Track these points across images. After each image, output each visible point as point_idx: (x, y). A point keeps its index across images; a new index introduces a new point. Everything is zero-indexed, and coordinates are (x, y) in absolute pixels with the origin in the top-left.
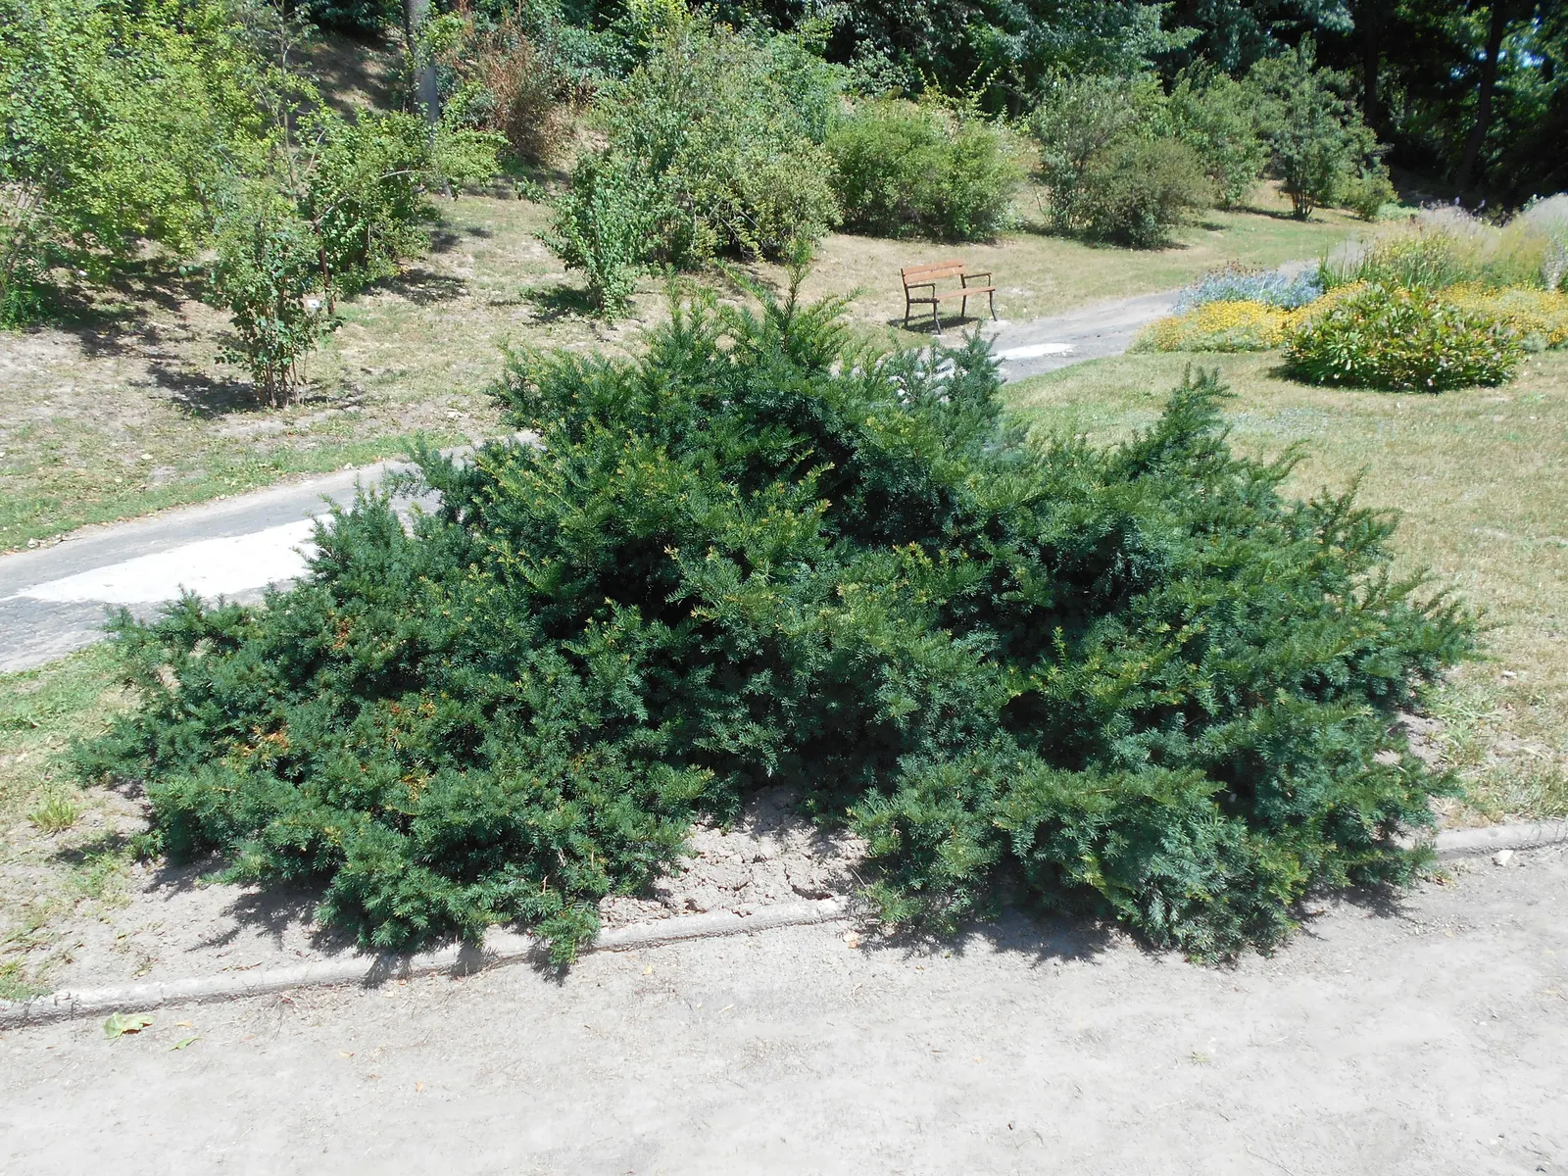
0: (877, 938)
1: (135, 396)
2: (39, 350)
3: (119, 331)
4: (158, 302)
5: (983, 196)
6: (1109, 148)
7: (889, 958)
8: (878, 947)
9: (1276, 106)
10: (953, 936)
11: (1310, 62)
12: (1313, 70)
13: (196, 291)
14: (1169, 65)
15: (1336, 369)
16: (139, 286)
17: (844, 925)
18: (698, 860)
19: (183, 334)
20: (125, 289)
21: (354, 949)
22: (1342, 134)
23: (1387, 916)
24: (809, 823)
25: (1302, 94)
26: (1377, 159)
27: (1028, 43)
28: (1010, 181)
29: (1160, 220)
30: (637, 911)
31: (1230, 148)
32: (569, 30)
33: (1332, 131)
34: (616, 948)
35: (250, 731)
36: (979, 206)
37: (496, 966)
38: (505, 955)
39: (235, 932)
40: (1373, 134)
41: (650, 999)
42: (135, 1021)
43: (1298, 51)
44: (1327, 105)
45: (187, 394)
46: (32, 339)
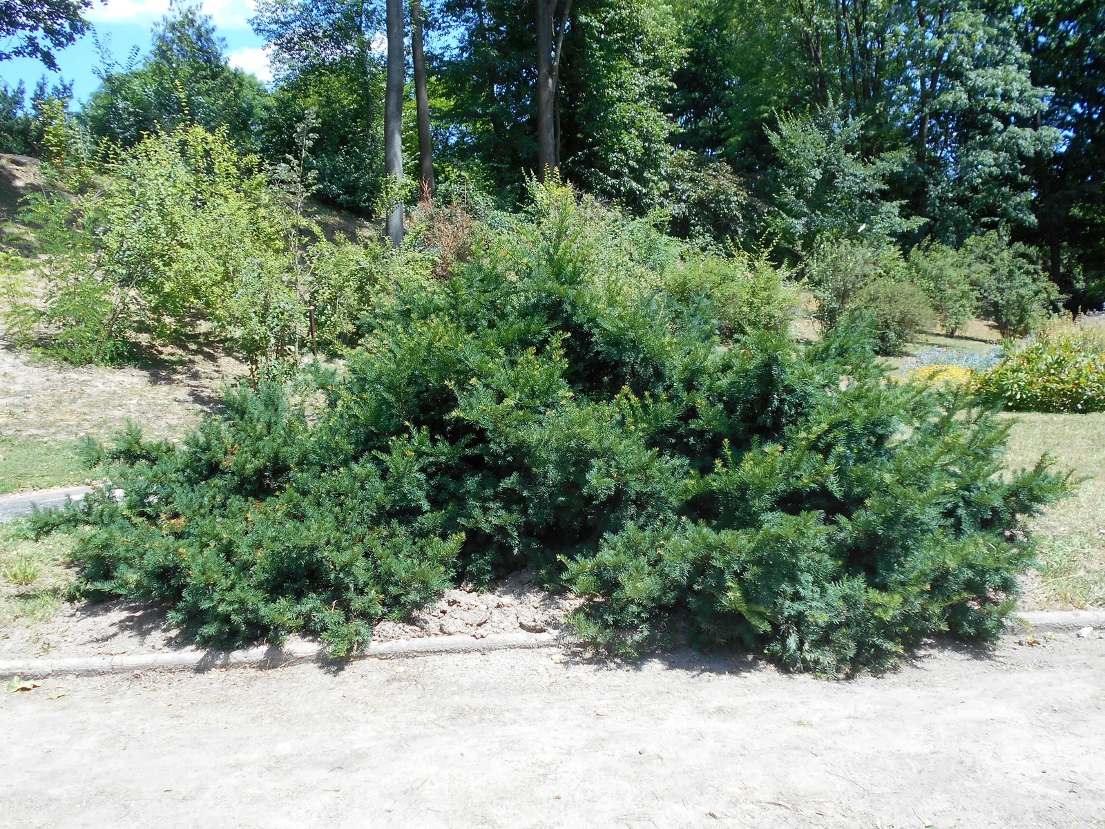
0: (578, 659)
1: (177, 408)
2: (121, 378)
3: (175, 371)
4: (205, 356)
5: (771, 317)
6: (861, 288)
7: (584, 672)
8: (577, 663)
9: (984, 267)
10: (636, 659)
11: (1006, 239)
12: (1010, 244)
13: (229, 352)
14: (906, 241)
15: (1010, 398)
16: (193, 347)
17: (554, 650)
18: (455, 606)
19: (216, 375)
20: (185, 348)
21: (193, 647)
22: (1034, 287)
23: (982, 660)
24: (542, 589)
25: (1002, 260)
26: (1060, 305)
27: (807, 225)
28: (790, 307)
29: (900, 336)
30: (400, 631)
31: (950, 291)
32: (498, 212)
33: (1025, 284)
34: (381, 656)
35: (158, 516)
36: (768, 323)
37: (291, 664)
38: (299, 655)
39: (115, 635)
40: (1056, 287)
41: (396, 684)
42: (28, 684)
43: (998, 232)
44: (1020, 268)
45: (211, 408)
46: (118, 372)
